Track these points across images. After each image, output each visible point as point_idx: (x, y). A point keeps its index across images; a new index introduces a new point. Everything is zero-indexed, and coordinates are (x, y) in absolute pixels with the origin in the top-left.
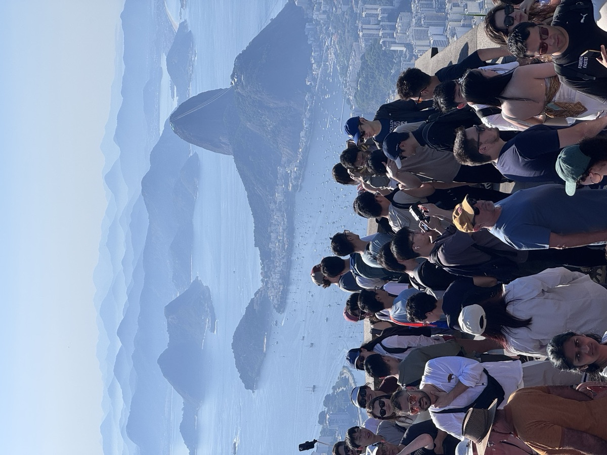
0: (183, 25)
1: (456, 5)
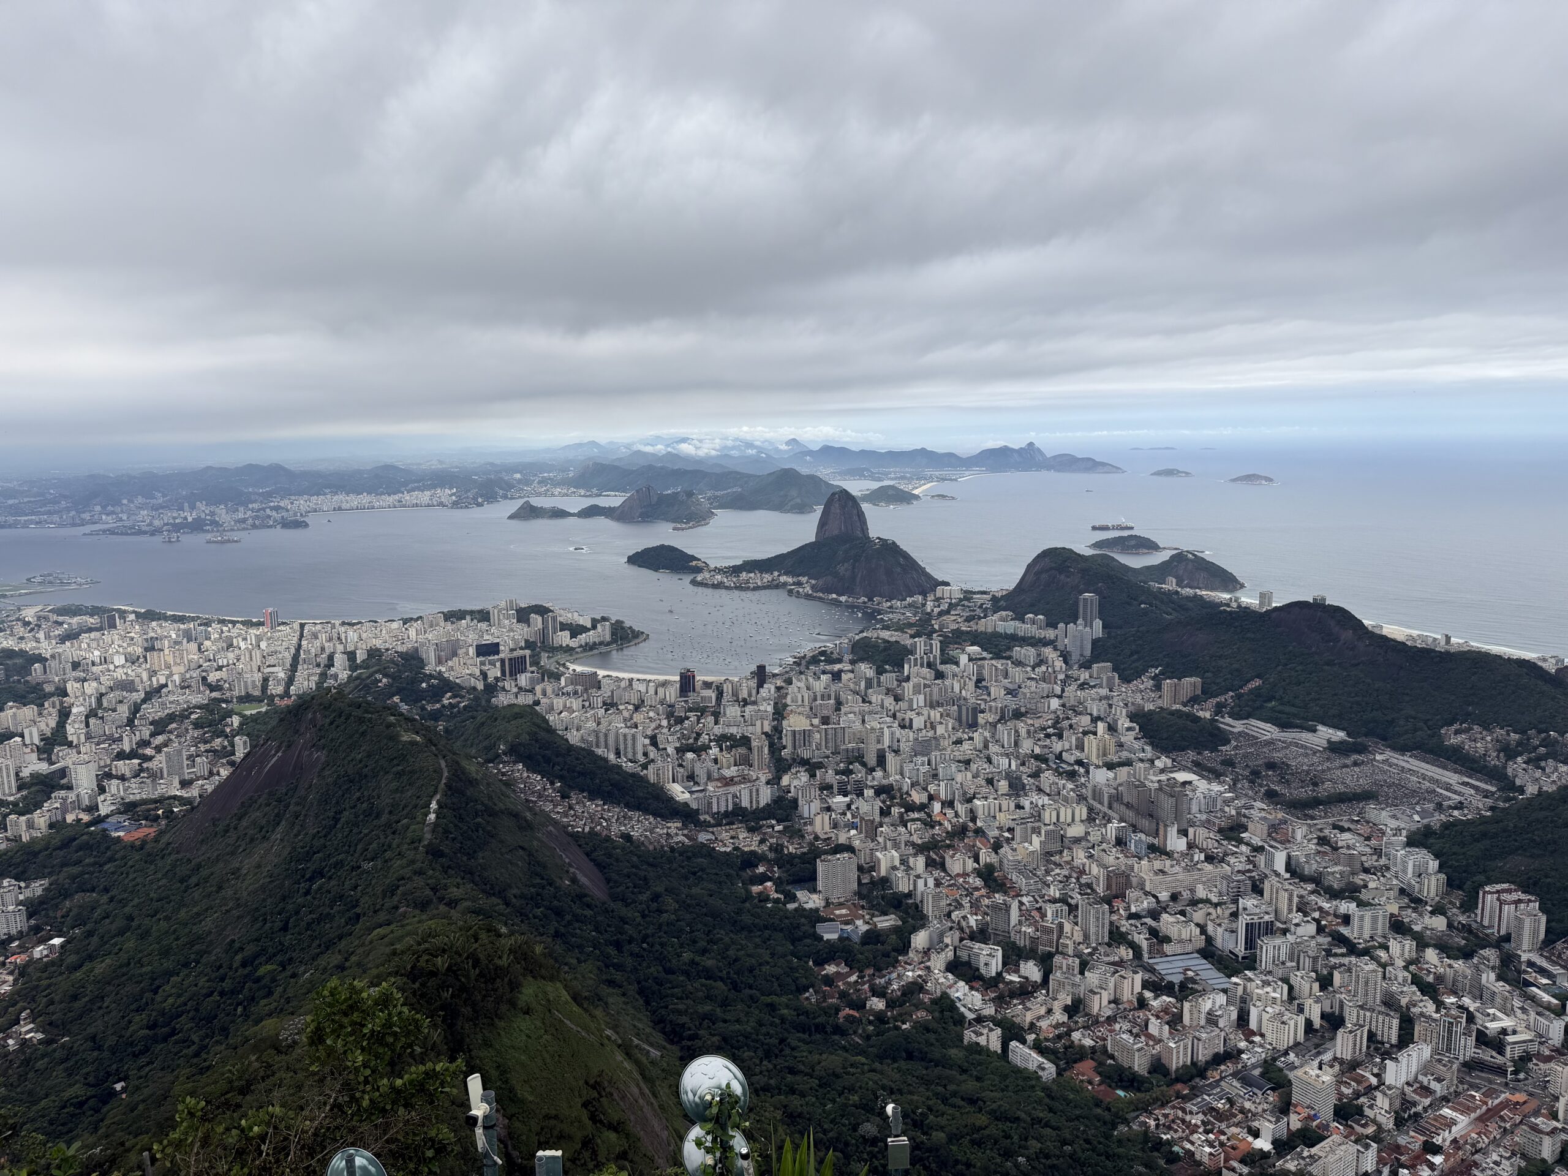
0: (917, 497)
1: (942, 715)
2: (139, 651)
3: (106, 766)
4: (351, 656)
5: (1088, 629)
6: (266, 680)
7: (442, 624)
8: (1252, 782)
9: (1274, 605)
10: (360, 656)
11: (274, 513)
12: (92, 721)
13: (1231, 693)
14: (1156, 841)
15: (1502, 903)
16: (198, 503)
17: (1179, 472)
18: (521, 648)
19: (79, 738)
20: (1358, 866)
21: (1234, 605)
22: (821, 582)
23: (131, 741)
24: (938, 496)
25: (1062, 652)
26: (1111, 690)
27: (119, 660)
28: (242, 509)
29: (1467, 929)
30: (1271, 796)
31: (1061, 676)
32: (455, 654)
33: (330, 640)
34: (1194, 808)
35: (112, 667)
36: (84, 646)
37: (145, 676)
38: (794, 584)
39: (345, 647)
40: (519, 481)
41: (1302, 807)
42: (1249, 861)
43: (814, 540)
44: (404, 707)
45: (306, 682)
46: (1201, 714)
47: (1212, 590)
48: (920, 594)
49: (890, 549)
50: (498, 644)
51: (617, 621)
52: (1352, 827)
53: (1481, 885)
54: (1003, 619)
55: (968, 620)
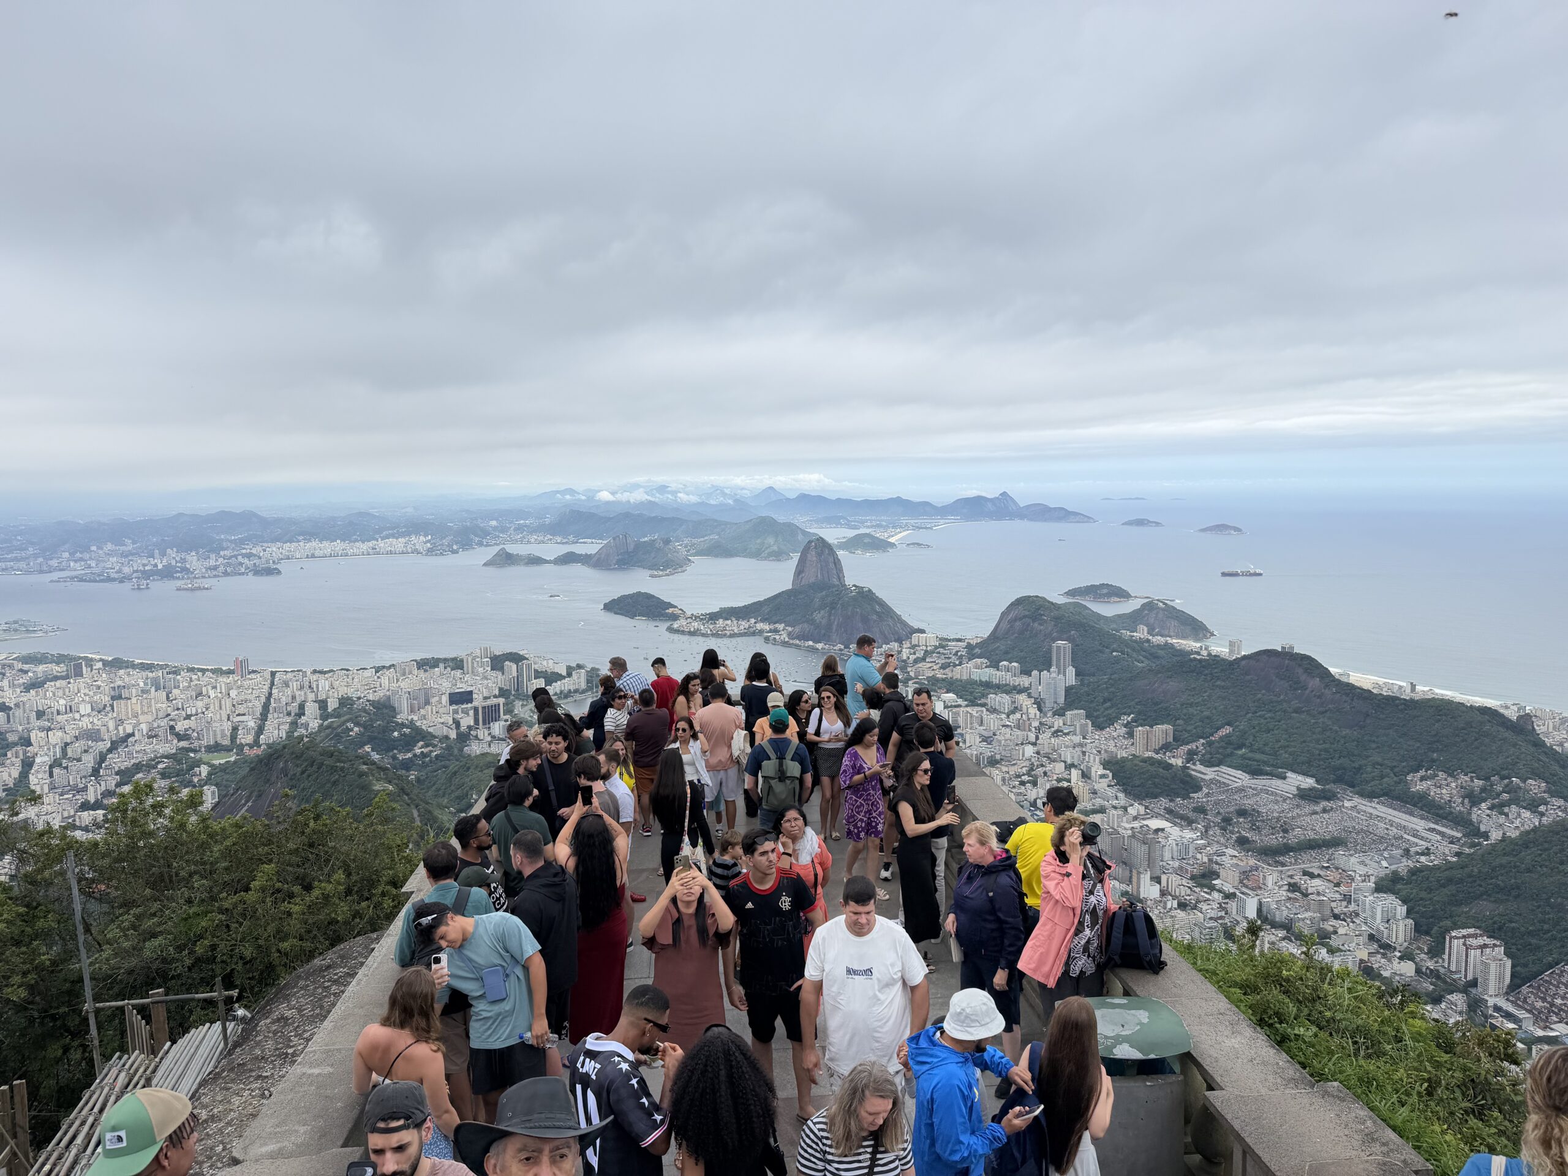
2: (106, 699)
3: (69, 817)
4: (323, 704)
5: (1061, 676)
6: (235, 729)
7: (416, 672)
8: (1224, 829)
9: (1243, 653)
10: (332, 705)
11: (246, 561)
12: (56, 771)
13: (1202, 741)
14: (1129, 889)
15: (1468, 948)
16: (169, 551)
17: (1149, 522)
18: (495, 696)
19: (42, 789)
20: (1328, 912)
21: (1205, 653)
22: (797, 629)
23: (95, 792)
24: (913, 544)
25: (1036, 699)
26: (1084, 738)
27: (85, 709)
28: (213, 556)
29: (1435, 974)
30: (1242, 843)
31: (1036, 724)
32: (427, 702)
33: (302, 688)
34: (1167, 855)
35: (77, 716)
36: (49, 694)
37: (111, 725)
38: (770, 631)
39: (317, 696)
40: (495, 528)
41: (1273, 854)
42: (1221, 907)
43: (790, 587)
44: (375, 756)
45: (276, 731)
46: (1173, 761)
47: (1184, 637)
48: (895, 641)
49: (866, 596)
50: (471, 692)
51: (593, 669)
52: (1322, 873)
53: (1448, 931)
54: (977, 667)
55: (944, 667)
